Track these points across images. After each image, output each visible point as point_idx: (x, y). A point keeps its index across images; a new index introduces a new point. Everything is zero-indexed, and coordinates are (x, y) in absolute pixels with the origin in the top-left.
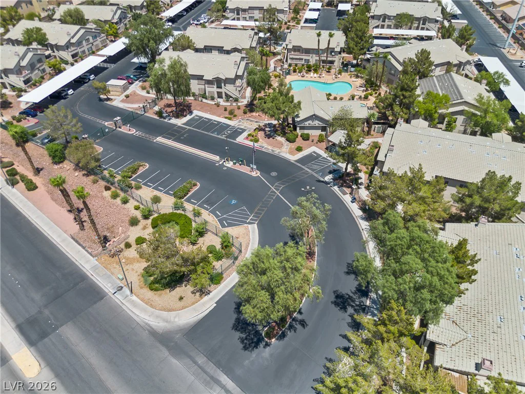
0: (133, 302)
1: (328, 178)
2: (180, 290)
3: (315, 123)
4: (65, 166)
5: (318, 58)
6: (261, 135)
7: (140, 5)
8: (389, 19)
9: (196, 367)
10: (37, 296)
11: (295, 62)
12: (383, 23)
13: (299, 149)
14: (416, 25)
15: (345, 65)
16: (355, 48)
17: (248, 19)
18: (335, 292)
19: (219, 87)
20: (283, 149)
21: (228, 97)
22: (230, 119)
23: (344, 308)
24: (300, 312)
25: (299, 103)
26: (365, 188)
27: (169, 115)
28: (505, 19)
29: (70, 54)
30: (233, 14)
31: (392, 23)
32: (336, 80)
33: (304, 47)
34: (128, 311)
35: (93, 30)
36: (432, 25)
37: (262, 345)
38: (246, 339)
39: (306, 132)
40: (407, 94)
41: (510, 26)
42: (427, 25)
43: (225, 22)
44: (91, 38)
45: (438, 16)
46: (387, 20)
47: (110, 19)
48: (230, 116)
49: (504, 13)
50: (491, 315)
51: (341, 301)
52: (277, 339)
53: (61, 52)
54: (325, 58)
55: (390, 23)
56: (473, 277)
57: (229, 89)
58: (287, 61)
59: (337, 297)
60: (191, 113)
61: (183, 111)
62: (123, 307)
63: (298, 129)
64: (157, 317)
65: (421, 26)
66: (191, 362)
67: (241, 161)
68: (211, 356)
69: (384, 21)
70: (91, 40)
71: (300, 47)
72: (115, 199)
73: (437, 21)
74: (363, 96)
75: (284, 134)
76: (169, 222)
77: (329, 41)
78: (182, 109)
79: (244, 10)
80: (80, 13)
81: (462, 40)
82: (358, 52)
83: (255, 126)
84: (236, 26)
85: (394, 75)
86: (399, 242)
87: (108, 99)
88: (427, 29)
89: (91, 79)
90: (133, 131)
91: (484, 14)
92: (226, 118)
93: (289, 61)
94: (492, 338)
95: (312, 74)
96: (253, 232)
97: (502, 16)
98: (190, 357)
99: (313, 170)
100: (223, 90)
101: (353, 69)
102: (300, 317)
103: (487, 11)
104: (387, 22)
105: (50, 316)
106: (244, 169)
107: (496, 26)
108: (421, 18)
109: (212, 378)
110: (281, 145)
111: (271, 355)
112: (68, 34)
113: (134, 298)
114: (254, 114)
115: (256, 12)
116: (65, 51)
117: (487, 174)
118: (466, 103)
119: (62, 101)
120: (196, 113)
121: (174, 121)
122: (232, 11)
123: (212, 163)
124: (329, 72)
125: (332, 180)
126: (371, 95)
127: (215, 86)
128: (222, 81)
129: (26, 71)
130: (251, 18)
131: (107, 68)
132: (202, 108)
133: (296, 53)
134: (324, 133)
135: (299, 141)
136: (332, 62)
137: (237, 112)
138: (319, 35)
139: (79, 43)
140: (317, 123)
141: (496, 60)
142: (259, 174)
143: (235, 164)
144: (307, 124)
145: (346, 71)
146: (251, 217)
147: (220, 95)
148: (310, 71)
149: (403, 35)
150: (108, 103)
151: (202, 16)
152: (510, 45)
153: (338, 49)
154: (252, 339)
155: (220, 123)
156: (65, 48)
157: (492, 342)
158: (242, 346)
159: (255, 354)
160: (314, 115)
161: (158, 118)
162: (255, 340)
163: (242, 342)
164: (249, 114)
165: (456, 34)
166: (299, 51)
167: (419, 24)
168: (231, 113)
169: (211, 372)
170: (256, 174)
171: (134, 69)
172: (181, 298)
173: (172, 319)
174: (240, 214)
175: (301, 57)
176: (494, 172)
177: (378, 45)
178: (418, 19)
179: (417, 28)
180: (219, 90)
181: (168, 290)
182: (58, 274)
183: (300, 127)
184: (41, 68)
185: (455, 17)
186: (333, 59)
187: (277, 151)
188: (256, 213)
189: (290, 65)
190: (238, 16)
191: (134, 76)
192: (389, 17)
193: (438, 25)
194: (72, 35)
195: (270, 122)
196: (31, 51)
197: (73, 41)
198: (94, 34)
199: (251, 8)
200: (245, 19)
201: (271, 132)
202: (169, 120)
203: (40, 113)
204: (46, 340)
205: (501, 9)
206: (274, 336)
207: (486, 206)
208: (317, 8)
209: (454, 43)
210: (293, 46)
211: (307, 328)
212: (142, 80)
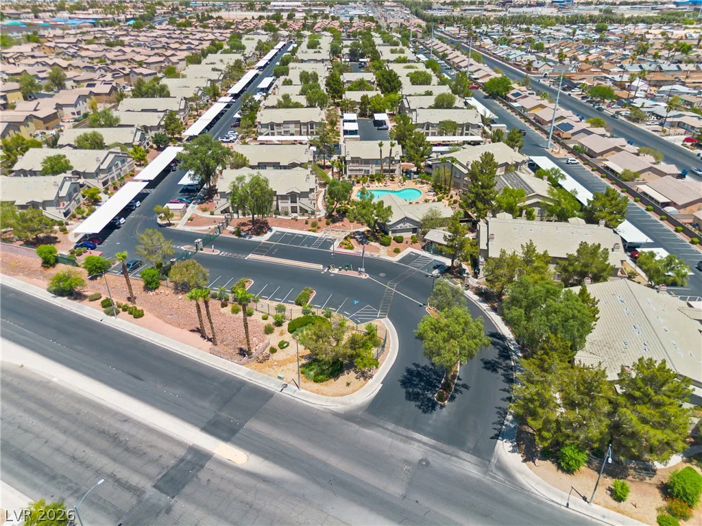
0: (303, 394)
1: (436, 272)
2: (344, 378)
3: (406, 225)
4: (162, 291)
5: (379, 168)
6: (353, 242)
7: (157, 125)
8: (432, 127)
9: (388, 432)
10: (206, 404)
11: (354, 173)
12: (427, 131)
13: (397, 251)
14: (460, 131)
15: (407, 174)
16: (416, 156)
17: (283, 133)
18: (482, 360)
19: (294, 201)
20: (381, 252)
21: (304, 211)
22: (314, 231)
23: (495, 370)
24: (459, 379)
25: (389, 208)
26: (473, 277)
27: (248, 234)
28: (538, 122)
29: (101, 181)
30: (266, 129)
31: (436, 130)
32: (403, 188)
33: (363, 158)
34: (303, 402)
35: (120, 155)
36: (476, 130)
37: (438, 407)
38: (422, 405)
39: (398, 235)
40: (488, 191)
41: (546, 128)
42: (471, 130)
43: (260, 138)
44: (119, 163)
45: (478, 121)
46: (430, 128)
47: (131, 141)
48: (313, 229)
49: (536, 115)
50: (617, 343)
51: (491, 366)
52: (449, 401)
53: (89, 180)
54: (388, 168)
55: (434, 131)
56: (597, 316)
57: (303, 203)
58: (346, 173)
59: (486, 363)
60: (270, 229)
61: (261, 228)
62: (296, 399)
63: (390, 232)
64: (333, 402)
65: (465, 132)
66: (382, 429)
67: (347, 266)
68: (398, 422)
69: (428, 129)
70: (120, 166)
71: (359, 158)
72: (237, 313)
73: (479, 127)
74: (436, 200)
75: (377, 240)
76: (306, 325)
77: (391, 150)
78: (260, 228)
79: (279, 125)
80: (99, 137)
81: (512, 142)
82: (419, 159)
83: (343, 235)
84: (271, 141)
85: (460, 178)
86: (538, 294)
87: (170, 224)
88: (471, 135)
89: (137, 205)
90: (217, 252)
91: (518, 117)
92: (310, 231)
93: (348, 173)
94: (623, 356)
95: (377, 183)
96: (388, 324)
97: (534, 119)
98: (379, 426)
99: (418, 268)
100: (298, 205)
101: (416, 176)
102: (460, 383)
103: (520, 114)
104: (431, 130)
105: (230, 417)
106: (352, 274)
107: (532, 128)
108: (464, 124)
109: (407, 437)
110: (378, 250)
111: (449, 413)
112: (98, 160)
113: (303, 391)
114: (337, 224)
115: (292, 126)
116: (94, 178)
117: (581, 245)
118: (538, 196)
119: (116, 230)
120: (275, 229)
121: (255, 238)
122: (265, 126)
123: (317, 272)
124: (393, 180)
125: (439, 274)
126: (443, 198)
127: (290, 201)
128: (297, 195)
129: (65, 203)
130: (286, 133)
131: (148, 194)
132: (280, 224)
133: (355, 165)
134: (415, 234)
135: (394, 245)
136: (393, 171)
137: (319, 224)
138: (381, 145)
139: (109, 169)
140: (408, 225)
141: (545, 159)
142: (368, 276)
143: (340, 270)
144: (399, 227)
145: (410, 178)
146: (379, 313)
147: (294, 210)
148: (374, 181)
149: (449, 141)
150: (171, 227)
151: (229, 133)
152: (551, 145)
153: (398, 158)
154: (427, 405)
155: (305, 236)
156: (95, 175)
157: (624, 358)
158: (421, 411)
159: (434, 415)
160: (406, 217)
161: (237, 237)
162: (430, 405)
163: (419, 407)
164: (332, 225)
165: (505, 137)
166: (357, 162)
167: (463, 130)
168: (314, 225)
169: (404, 433)
170: (365, 276)
171: (181, 192)
172: (348, 384)
173: (348, 402)
174: (366, 311)
175: (361, 168)
176: (586, 242)
177: (436, 152)
178: (462, 126)
179: (462, 134)
180: (294, 205)
181: (332, 380)
182: (215, 384)
183: (392, 231)
184: (76, 199)
185: (493, 121)
186: (394, 168)
187: (376, 255)
188: (382, 309)
189: (350, 177)
190: (272, 131)
191: (187, 198)
192: (432, 125)
193: (481, 131)
194: (101, 161)
195: (356, 230)
196: (67, 180)
197: (104, 167)
198: (122, 158)
199: (286, 122)
200: (280, 134)
201: (364, 239)
202: (250, 238)
203: (99, 244)
204: (238, 435)
205: (532, 112)
206: (446, 399)
207: (586, 270)
208: (353, 119)
209: (506, 145)
210: (352, 158)
211: (470, 389)
212: (196, 202)
